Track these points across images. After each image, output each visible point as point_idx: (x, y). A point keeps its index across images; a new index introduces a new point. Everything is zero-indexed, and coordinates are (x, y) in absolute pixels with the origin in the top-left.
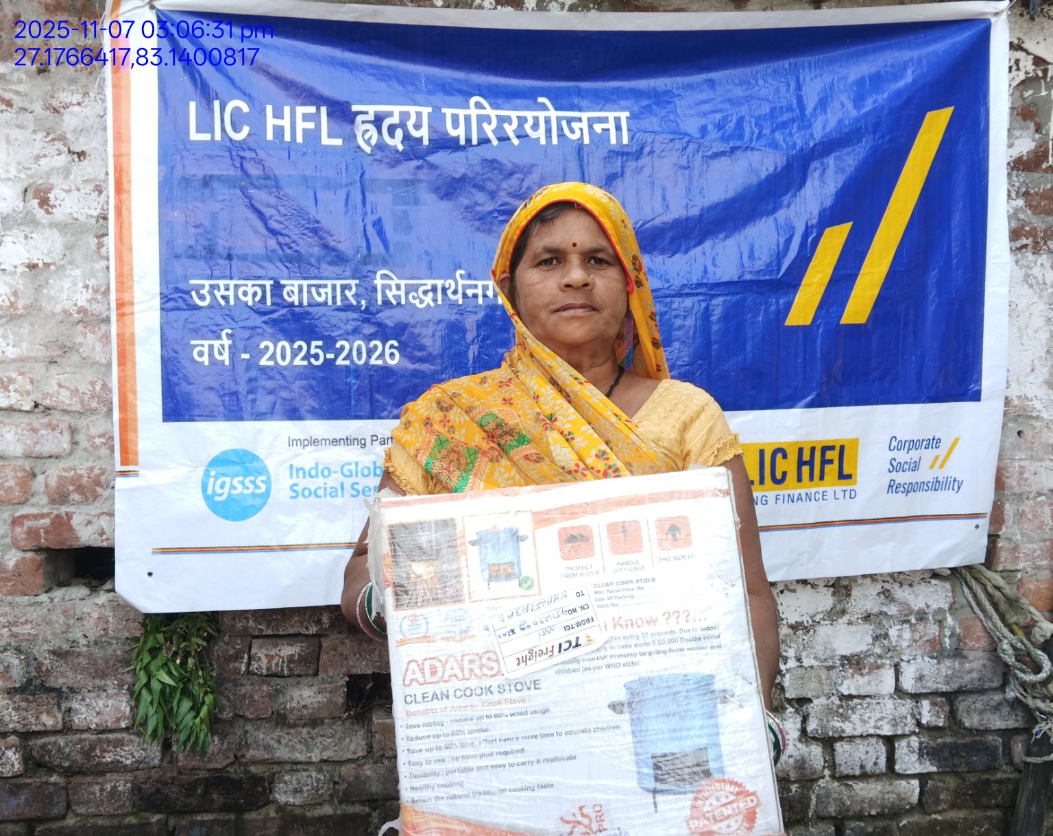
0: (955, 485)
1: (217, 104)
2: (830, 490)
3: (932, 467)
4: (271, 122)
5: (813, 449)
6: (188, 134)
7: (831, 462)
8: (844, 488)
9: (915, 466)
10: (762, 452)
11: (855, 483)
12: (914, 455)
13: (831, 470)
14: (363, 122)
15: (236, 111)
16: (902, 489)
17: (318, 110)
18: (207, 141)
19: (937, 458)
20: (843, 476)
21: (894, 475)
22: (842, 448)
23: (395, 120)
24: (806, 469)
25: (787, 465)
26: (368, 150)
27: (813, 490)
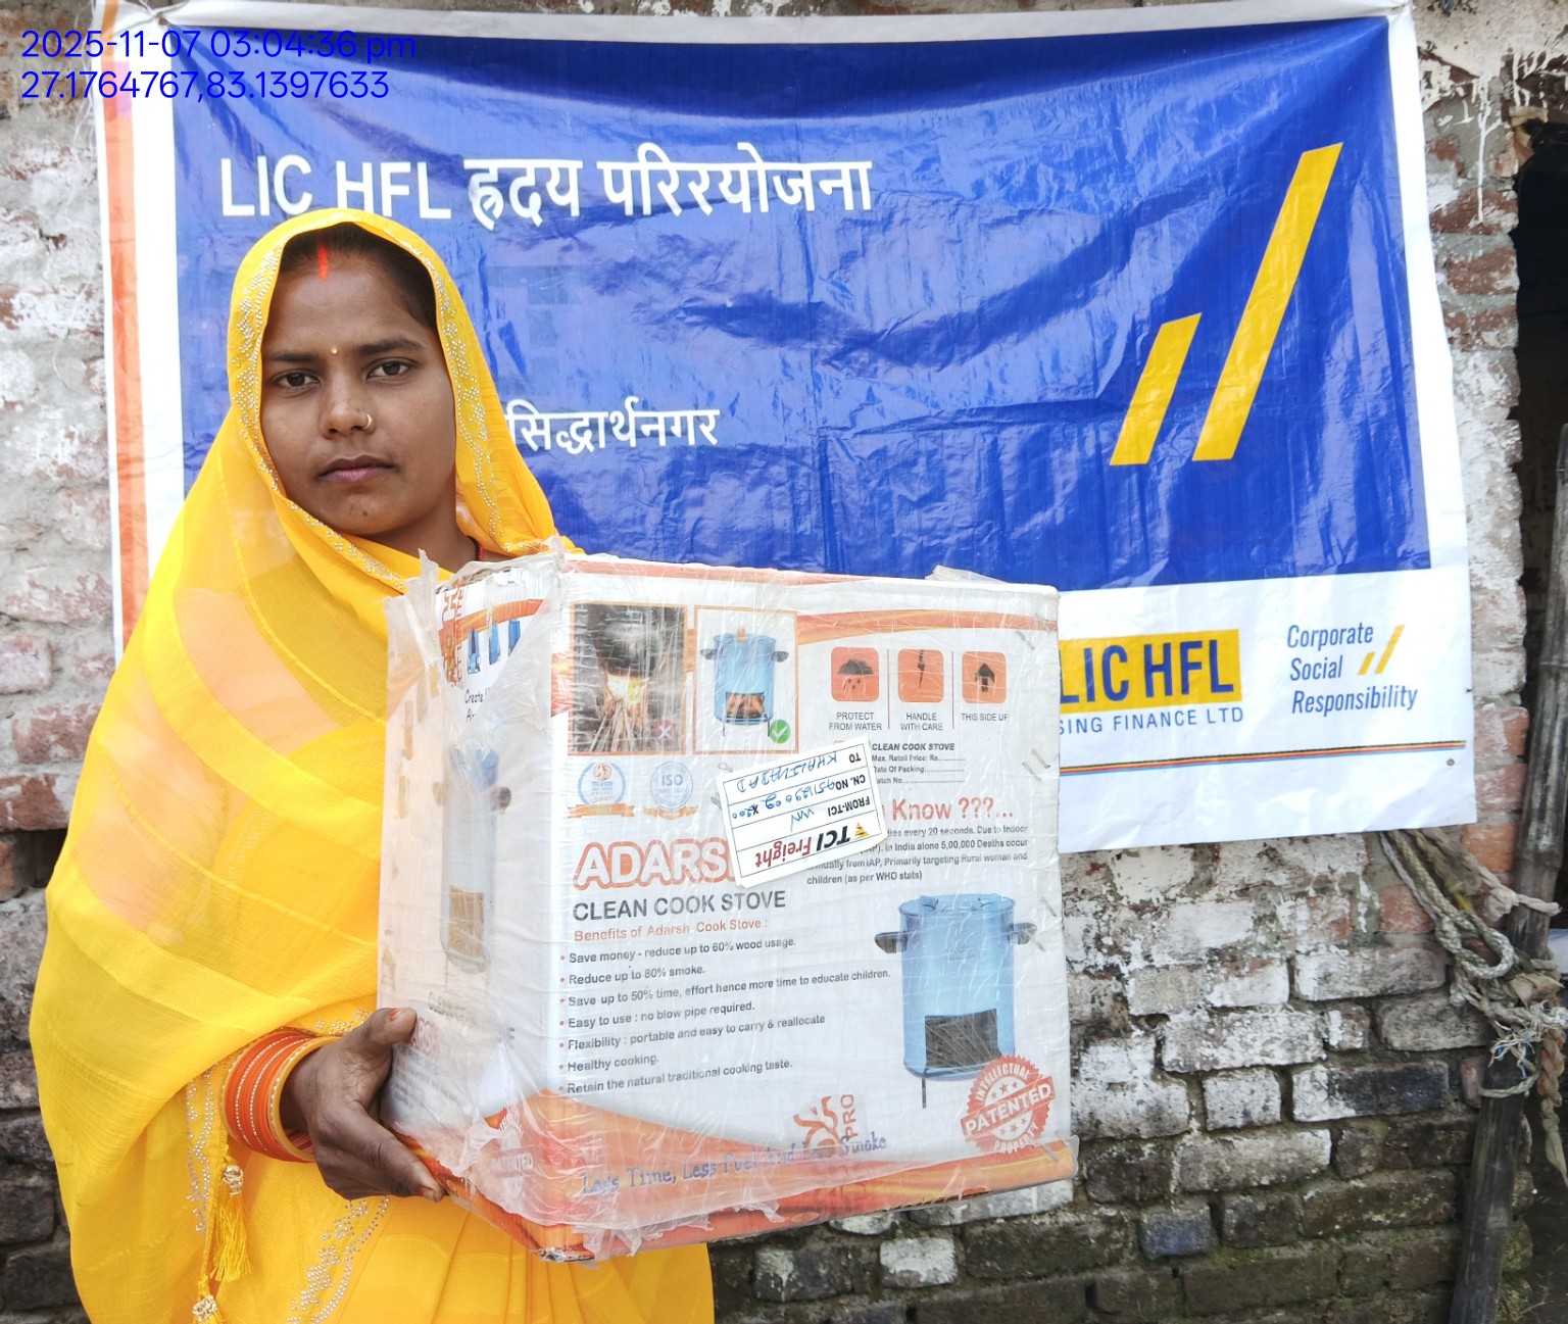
0: (1406, 697)
1: (262, 162)
2: (1200, 710)
3: (1363, 671)
4: (344, 187)
5: (1167, 648)
6: (220, 207)
7: (1197, 666)
8: (1223, 705)
9: (1335, 670)
10: (1088, 653)
11: (1239, 698)
12: (1331, 653)
13: (1200, 678)
14: (482, 184)
15: (292, 173)
16: (1316, 705)
17: (414, 167)
18: (248, 218)
19: (1370, 657)
20: (1216, 687)
21: (1300, 684)
22: (1213, 645)
23: (529, 180)
24: (1158, 678)
25: (1130, 671)
26: (489, 224)
27: (1173, 709)
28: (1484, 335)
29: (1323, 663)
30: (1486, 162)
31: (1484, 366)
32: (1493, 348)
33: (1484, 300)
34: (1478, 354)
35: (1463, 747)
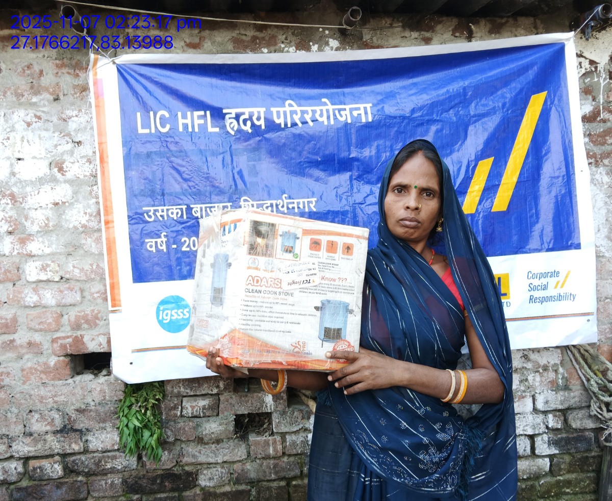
0: (572, 297)
1: (152, 113)
3: (556, 287)
4: (181, 121)
6: (137, 130)
9: (545, 288)
11: (509, 298)
12: (544, 281)
14: (230, 118)
15: (162, 117)
16: (538, 300)
17: (205, 113)
18: (147, 134)
19: (558, 283)
21: (532, 293)
22: (499, 278)
23: (246, 116)
26: (233, 133)
28: (604, 161)
29: (540, 285)
30: (603, 96)
31: (604, 173)
32: (607, 166)
33: (603, 148)
34: (601, 168)
35: (593, 315)
